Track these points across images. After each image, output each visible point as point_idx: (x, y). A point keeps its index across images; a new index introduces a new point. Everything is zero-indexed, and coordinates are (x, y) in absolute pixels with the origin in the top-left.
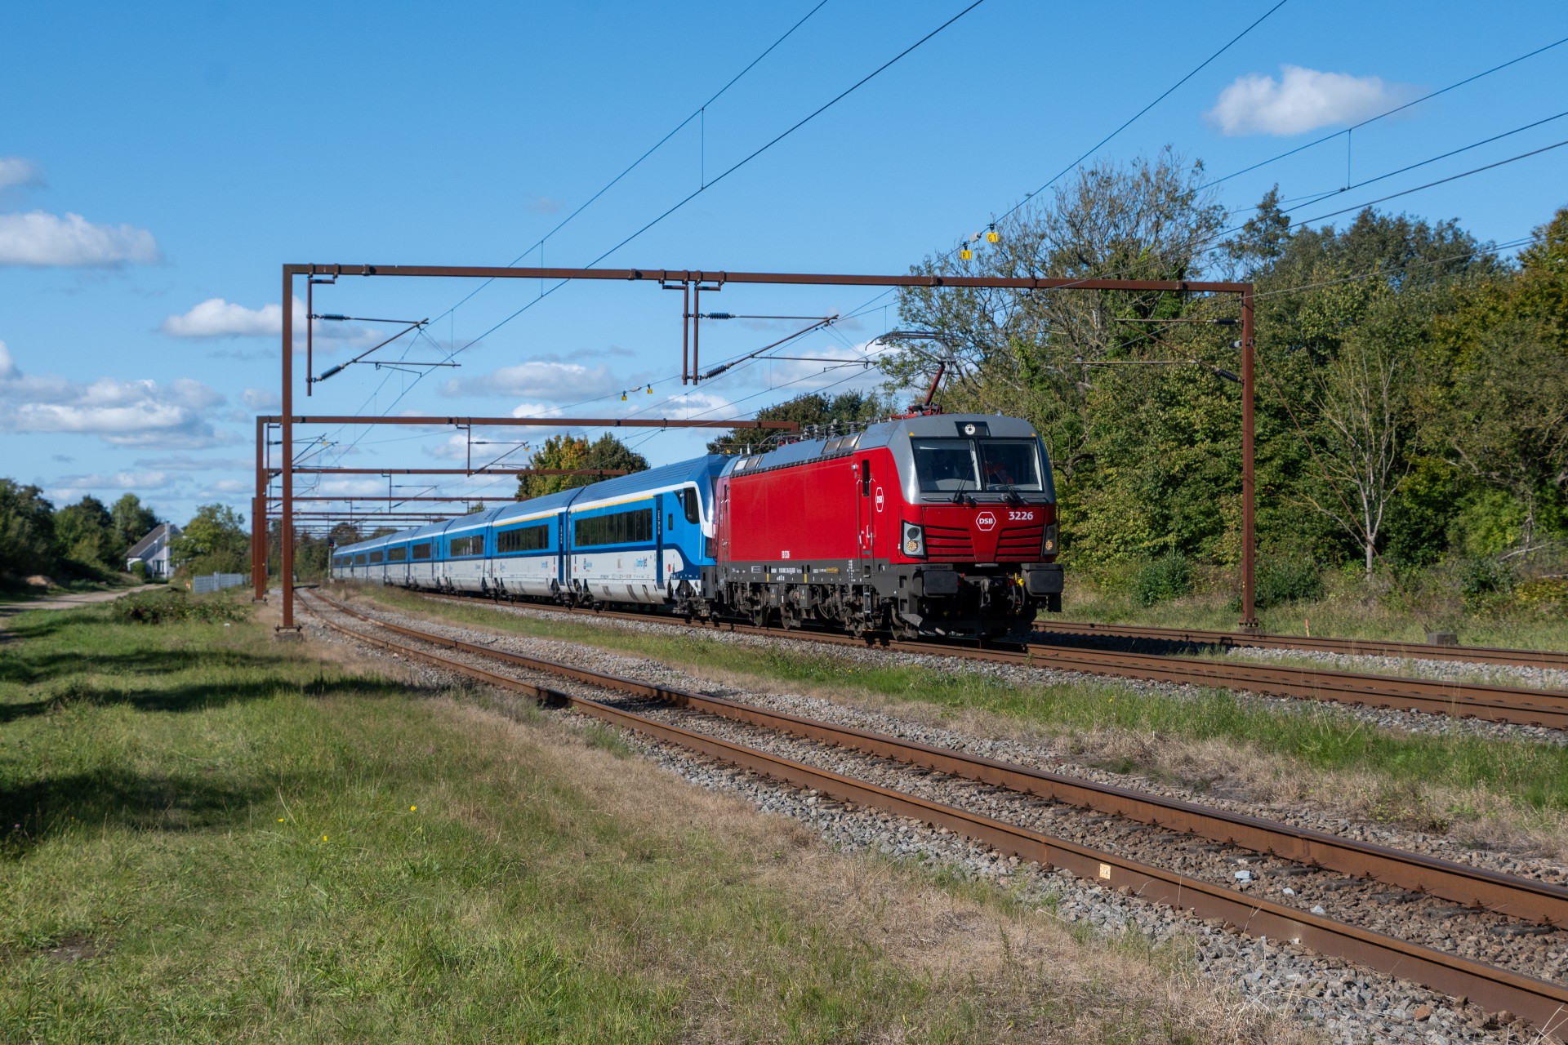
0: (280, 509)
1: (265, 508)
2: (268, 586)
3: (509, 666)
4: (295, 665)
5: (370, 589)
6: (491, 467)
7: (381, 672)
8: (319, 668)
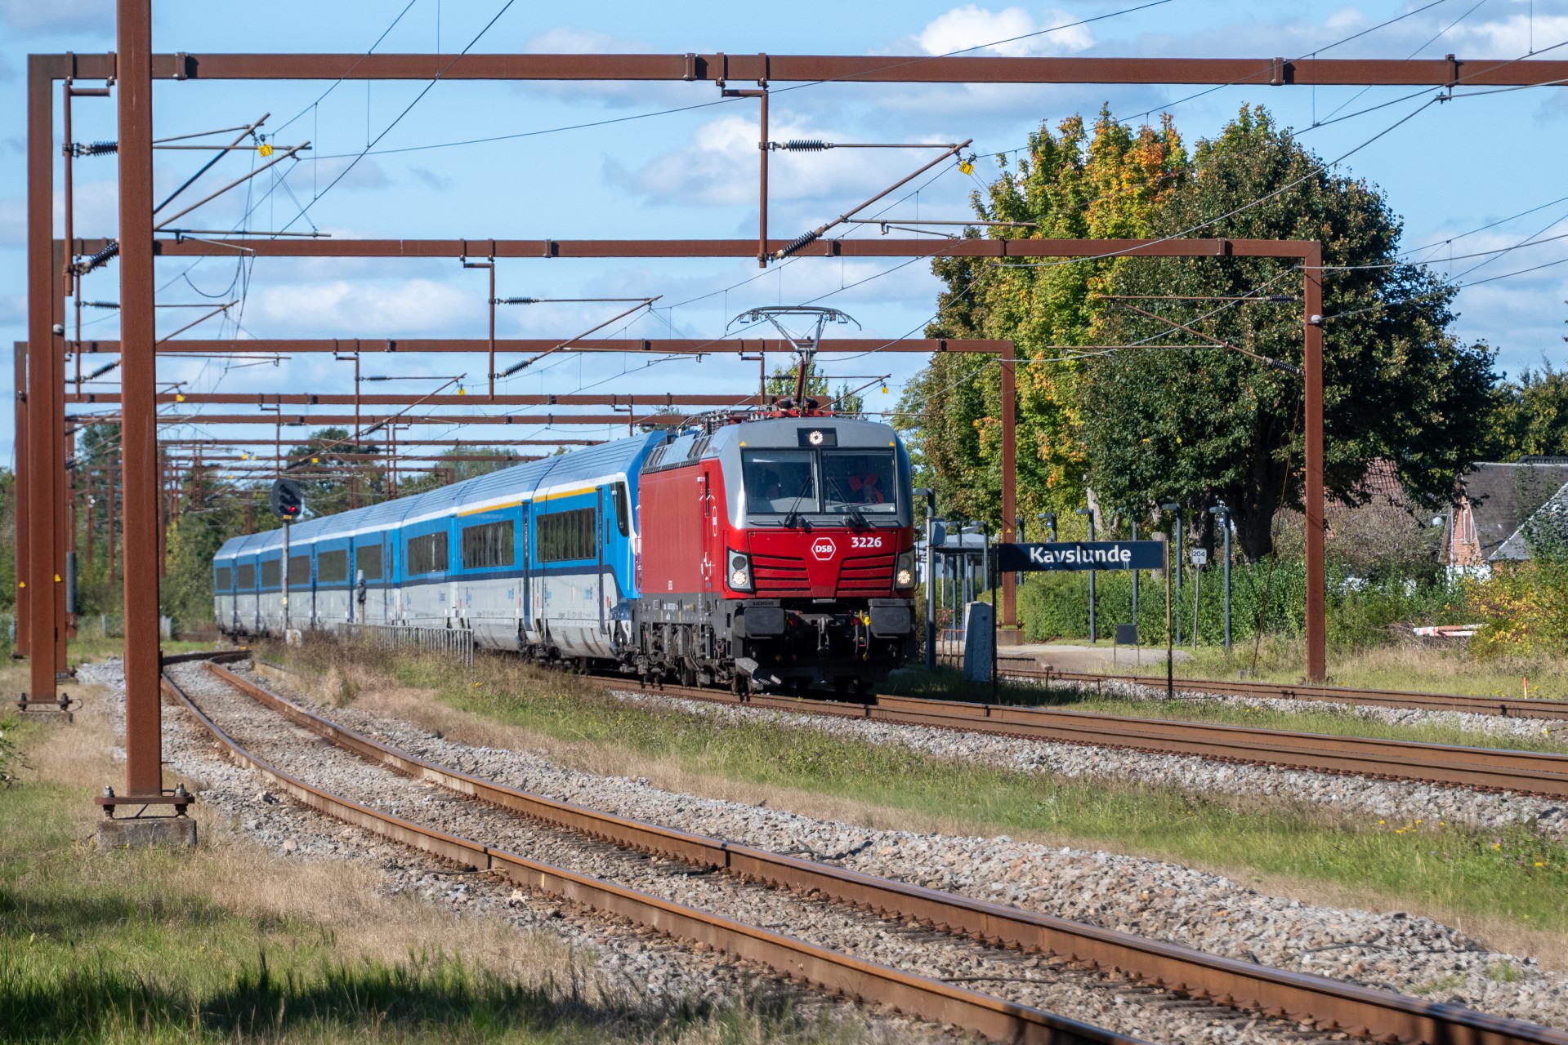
0: (114, 381)
1: (58, 379)
2: (73, 654)
3: (913, 936)
4: (170, 933)
5: (428, 665)
6: (837, 233)
7: (469, 954)
8: (253, 940)
